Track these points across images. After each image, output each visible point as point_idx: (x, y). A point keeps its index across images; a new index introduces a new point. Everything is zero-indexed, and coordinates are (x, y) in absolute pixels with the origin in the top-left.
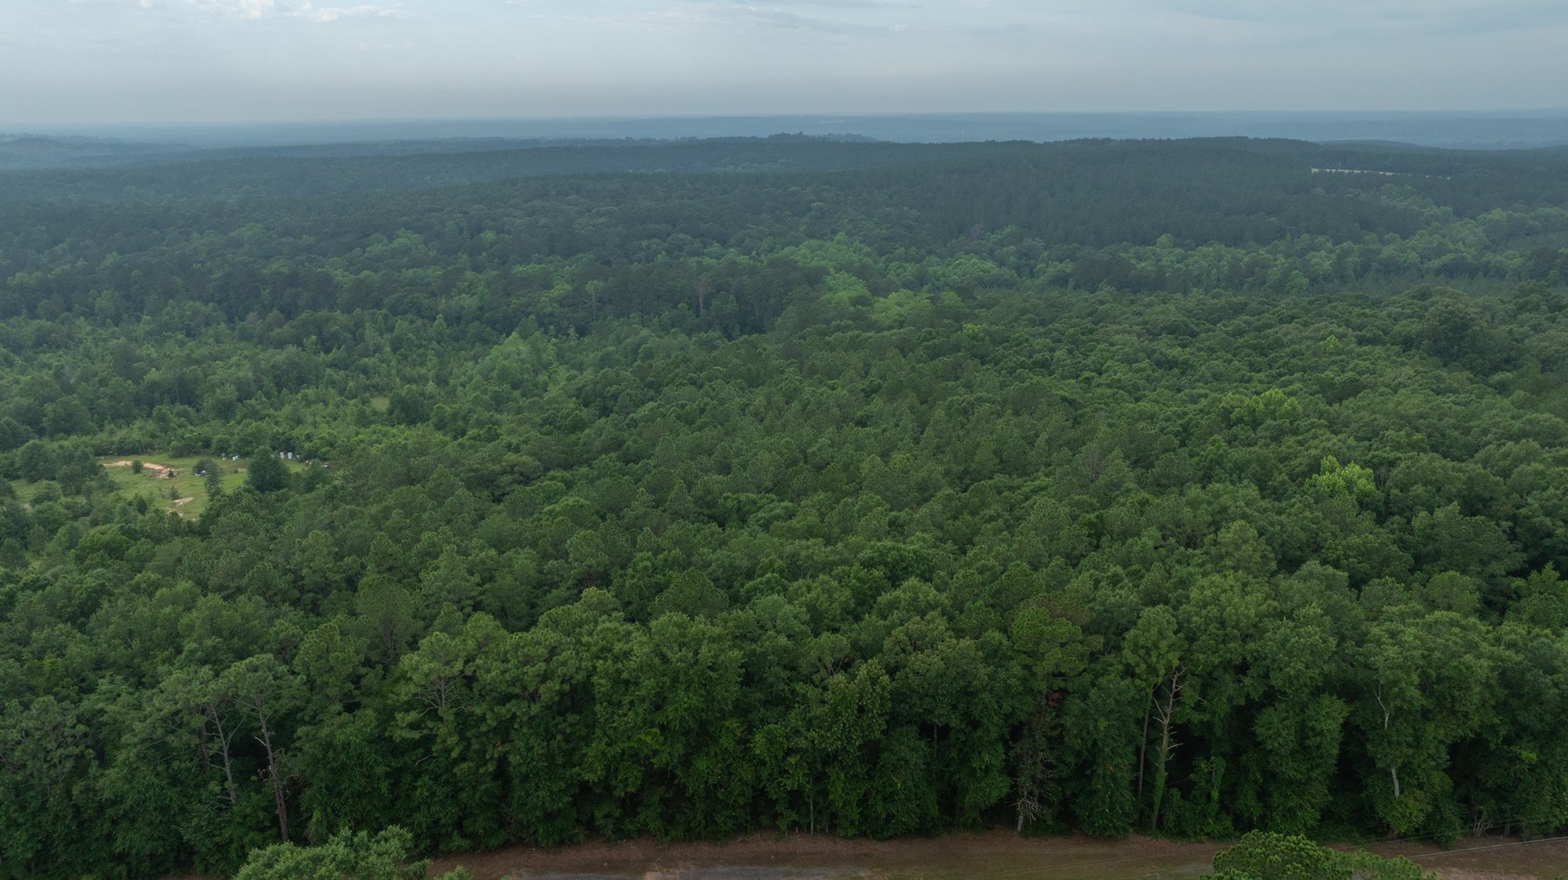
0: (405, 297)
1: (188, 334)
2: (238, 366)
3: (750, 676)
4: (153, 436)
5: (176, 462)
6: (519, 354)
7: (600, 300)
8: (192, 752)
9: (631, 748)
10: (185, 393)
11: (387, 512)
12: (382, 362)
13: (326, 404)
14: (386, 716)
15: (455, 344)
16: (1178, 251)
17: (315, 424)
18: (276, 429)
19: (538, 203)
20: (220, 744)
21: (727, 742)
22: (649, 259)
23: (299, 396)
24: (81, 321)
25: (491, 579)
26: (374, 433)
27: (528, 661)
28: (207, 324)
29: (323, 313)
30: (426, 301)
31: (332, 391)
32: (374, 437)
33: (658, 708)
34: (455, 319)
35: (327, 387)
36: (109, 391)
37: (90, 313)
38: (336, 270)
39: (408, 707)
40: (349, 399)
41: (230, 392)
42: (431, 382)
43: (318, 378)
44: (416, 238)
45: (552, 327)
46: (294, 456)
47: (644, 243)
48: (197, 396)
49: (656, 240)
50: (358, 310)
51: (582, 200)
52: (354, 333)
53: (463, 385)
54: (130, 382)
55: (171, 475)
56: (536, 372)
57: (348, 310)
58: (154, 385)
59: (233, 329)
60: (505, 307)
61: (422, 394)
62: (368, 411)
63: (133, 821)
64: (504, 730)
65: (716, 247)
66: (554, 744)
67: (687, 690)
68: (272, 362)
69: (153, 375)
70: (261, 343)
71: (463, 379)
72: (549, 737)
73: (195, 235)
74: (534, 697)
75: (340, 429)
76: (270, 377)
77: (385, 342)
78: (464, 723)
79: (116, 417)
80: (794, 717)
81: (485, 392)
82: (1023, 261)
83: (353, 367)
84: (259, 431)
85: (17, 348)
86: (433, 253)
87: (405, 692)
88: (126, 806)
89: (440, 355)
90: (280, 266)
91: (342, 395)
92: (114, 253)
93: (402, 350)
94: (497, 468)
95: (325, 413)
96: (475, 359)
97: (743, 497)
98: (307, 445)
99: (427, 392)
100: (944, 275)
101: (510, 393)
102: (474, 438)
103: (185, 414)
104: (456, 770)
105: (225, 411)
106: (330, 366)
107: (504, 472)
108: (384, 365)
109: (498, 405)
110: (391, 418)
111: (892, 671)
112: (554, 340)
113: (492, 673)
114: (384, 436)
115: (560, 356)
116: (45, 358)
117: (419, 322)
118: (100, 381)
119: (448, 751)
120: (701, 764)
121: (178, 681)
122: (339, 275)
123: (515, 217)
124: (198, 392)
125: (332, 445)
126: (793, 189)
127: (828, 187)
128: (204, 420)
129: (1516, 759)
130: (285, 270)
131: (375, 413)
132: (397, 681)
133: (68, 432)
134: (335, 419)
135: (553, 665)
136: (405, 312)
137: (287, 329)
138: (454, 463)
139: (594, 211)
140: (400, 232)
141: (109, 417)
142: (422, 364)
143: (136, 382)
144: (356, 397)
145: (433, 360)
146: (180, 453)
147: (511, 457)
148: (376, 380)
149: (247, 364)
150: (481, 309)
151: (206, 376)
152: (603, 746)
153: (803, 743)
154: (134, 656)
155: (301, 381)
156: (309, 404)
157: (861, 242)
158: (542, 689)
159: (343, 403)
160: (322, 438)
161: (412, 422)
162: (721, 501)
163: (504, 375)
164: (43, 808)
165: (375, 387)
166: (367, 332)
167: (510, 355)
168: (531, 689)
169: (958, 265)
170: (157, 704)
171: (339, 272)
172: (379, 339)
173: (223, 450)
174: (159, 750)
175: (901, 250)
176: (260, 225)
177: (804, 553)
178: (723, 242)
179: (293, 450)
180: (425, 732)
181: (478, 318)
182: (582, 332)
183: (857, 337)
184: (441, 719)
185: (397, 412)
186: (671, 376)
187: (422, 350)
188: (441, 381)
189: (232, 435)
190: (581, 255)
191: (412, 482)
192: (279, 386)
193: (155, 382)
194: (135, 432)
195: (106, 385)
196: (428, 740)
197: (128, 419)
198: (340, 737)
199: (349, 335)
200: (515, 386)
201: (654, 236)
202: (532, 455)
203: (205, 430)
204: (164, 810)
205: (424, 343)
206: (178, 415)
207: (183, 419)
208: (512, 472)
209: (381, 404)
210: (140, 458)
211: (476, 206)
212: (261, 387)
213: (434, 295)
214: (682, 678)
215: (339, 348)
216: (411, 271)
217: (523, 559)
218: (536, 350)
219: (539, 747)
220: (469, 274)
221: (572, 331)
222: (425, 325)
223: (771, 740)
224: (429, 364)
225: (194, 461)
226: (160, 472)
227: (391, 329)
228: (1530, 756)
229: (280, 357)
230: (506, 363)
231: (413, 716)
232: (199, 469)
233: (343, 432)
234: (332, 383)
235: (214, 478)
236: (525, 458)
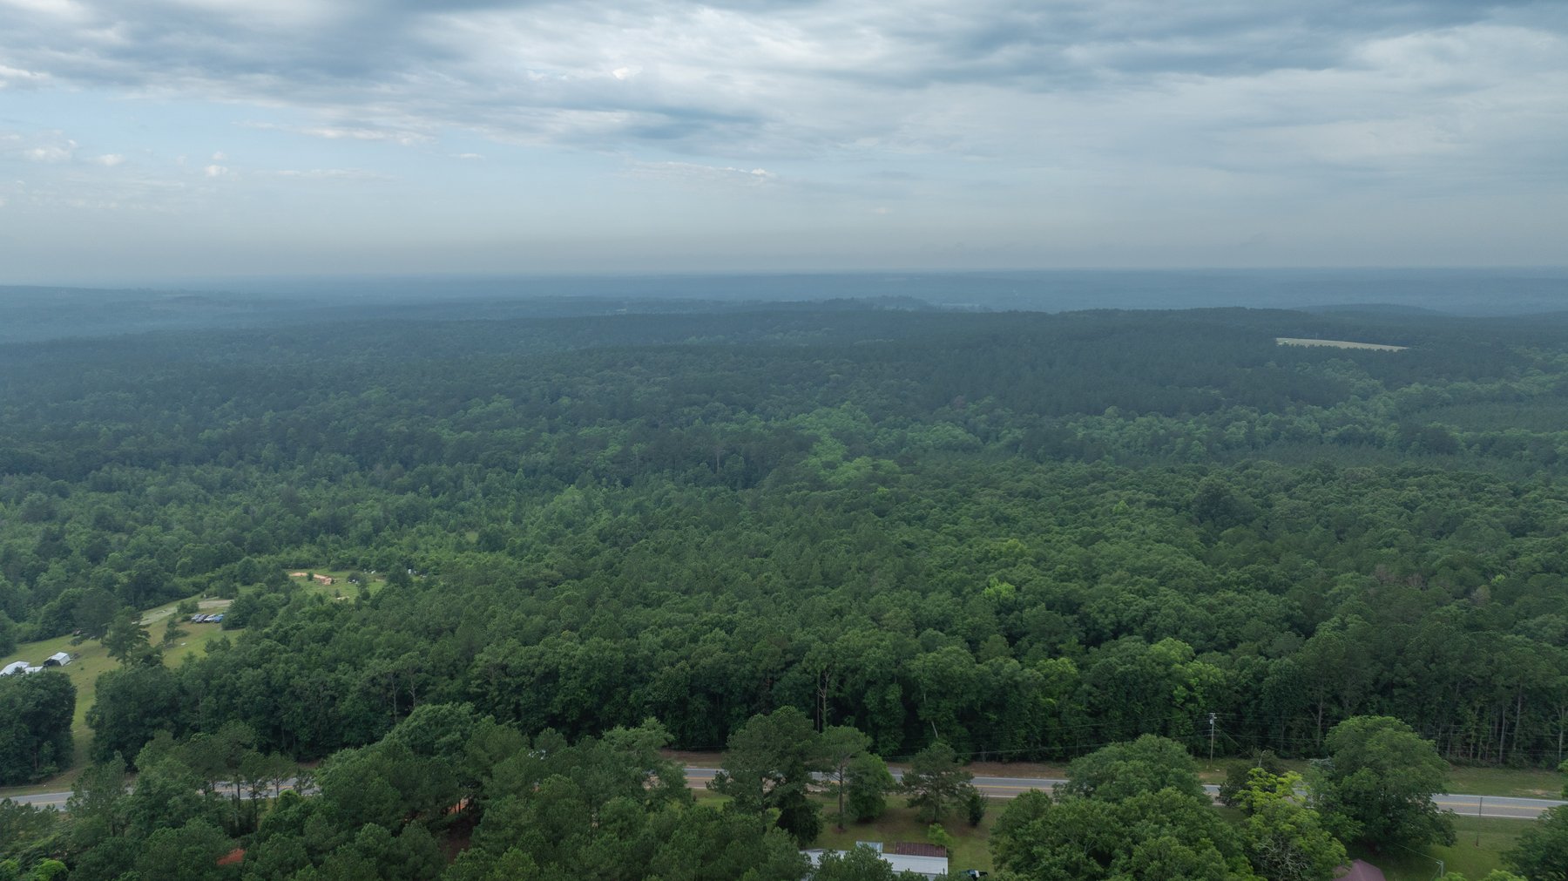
0: (495, 453)
1: (331, 480)
2: (372, 506)
3: (630, 669)
4: (317, 556)
5: (335, 574)
6: (574, 502)
7: (642, 459)
8: (379, 696)
9: (574, 699)
10: (336, 527)
11: (473, 597)
12: (475, 504)
13: (434, 536)
14: (467, 682)
15: (531, 491)
16: (1121, 420)
17: (427, 551)
18: (401, 553)
19: (607, 372)
20: (393, 693)
21: (618, 698)
22: (689, 423)
23: (414, 530)
24: (253, 468)
25: (521, 628)
26: (467, 557)
27: (531, 657)
28: (345, 472)
29: (433, 466)
30: (511, 458)
31: (438, 526)
32: (467, 560)
33: (587, 680)
34: (532, 472)
35: (434, 524)
36: (284, 524)
37: (257, 461)
38: (443, 429)
39: (477, 678)
40: (450, 532)
41: (367, 527)
42: (509, 522)
43: (428, 516)
44: (507, 402)
45: (604, 479)
46: (412, 572)
47: (686, 410)
48: (345, 528)
49: (696, 408)
50: (459, 464)
51: (643, 371)
52: (455, 483)
53: (532, 524)
54: (298, 518)
55: (332, 582)
56: (586, 515)
57: (451, 464)
58: (314, 521)
59: (364, 476)
60: (569, 464)
61: (501, 531)
62: (463, 542)
63: (353, 727)
64: (519, 689)
65: (743, 414)
66: (540, 696)
67: (599, 671)
68: (397, 504)
69: (315, 513)
70: (386, 488)
71: (533, 518)
72: (538, 692)
73: (332, 395)
74: (533, 674)
75: (443, 554)
76: (395, 516)
77: (478, 489)
78: (502, 687)
79: (290, 542)
80: (649, 688)
81: (544, 530)
82: (992, 428)
83: (453, 508)
84: (391, 554)
85: (210, 489)
86: (519, 416)
87: (476, 671)
88: (350, 719)
89: (518, 500)
90: (398, 426)
91: (445, 529)
92: (271, 411)
93: (491, 496)
94: (536, 577)
95: (434, 542)
96: (543, 504)
97: (662, 594)
98: (422, 564)
99: (505, 529)
100: (920, 440)
101: (563, 531)
102: (529, 561)
103: (337, 542)
104: (496, 708)
105: (366, 540)
106: (437, 507)
107: (541, 580)
108: (476, 507)
109: (553, 539)
110: (479, 547)
111: (692, 667)
112: (604, 489)
113: (514, 662)
114: (473, 559)
115: (607, 503)
116: (232, 497)
117: (505, 474)
118: (279, 516)
119: (493, 699)
120: (606, 708)
121: (376, 663)
122: (445, 434)
123: (588, 384)
124: (345, 526)
125: (438, 564)
126: (817, 362)
127: (847, 360)
128: (349, 546)
129: (988, 720)
130: (404, 429)
131: (468, 543)
132: (473, 668)
133: (260, 552)
134: (440, 547)
135: (542, 660)
136: (494, 466)
137: (406, 479)
138: (513, 573)
139: (652, 380)
140: (495, 397)
141: (284, 543)
142: (505, 507)
143: (303, 518)
144: (454, 531)
145: (512, 504)
146: (336, 569)
147: (546, 571)
148: (470, 519)
149: (379, 506)
150: (552, 464)
151: (351, 514)
152: (562, 697)
153: (650, 698)
154: (352, 657)
155: (416, 519)
156: (422, 536)
157: (862, 410)
158: (536, 670)
159: (446, 535)
160: (431, 560)
161: (493, 550)
162: (650, 595)
163: (561, 516)
164: (315, 719)
165: (469, 524)
166: (465, 482)
167: (567, 502)
168: (531, 671)
169: (935, 431)
170: (367, 673)
171: (446, 431)
172: (474, 487)
173: (366, 566)
174: (365, 694)
175: (891, 418)
176: (385, 388)
177: (673, 618)
178: (750, 410)
179: (412, 568)
180: (484, 690)
181: (550, 471)
182: (627, 483)
183: (806, 495)
184: (491, 685)
185: (483, 542)
186: (664, 522)
187: (504, 497)
188: (517, 520)
189: (372, 556)
190: (635, 419)
191: (487, 583)
192: (401, 522)
193: (316, 519)
194: (305, 552)
195: (283, 520)
196: (484, 695)
197: (297, 544)
198: (446, 690)
199: (452, 484)
200: (568, 525)
201: (695, 404)
202: (558, 570)
203: (353, 553)
204: (366, 722)
205: (507, 490)
206: (333, 542)
207: (336, 545)
208: (545, 580)
209: (472, 537)
210: (311, 571)
211: (558, 375)
212: (387, 523)
213: (517, 452)
214: (597, 665)
215: (444, 494)
216: (500, 431)
217: (538, 620)
218: (587, 498)
219: (533, 696)
220: (545, 435)
221: (618, 483)
222: (508, 476)
223: (638, 697)
224: (510, 507)
225: (347, 574)
226: (324, 580)
227: (483, 480)
228: (994, 717)
229: (403, 500)
230: (564, 508)
231: (479, 681)
232: (351, 578)
233: (446, 555)
234: (439, 521)
235: (364, 584)
236: (554, 572)
